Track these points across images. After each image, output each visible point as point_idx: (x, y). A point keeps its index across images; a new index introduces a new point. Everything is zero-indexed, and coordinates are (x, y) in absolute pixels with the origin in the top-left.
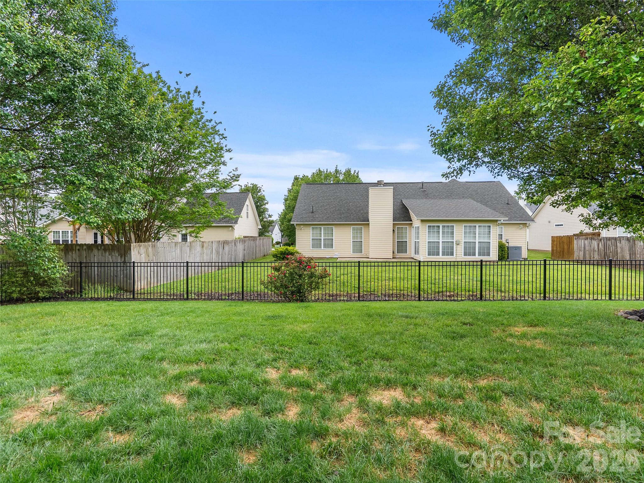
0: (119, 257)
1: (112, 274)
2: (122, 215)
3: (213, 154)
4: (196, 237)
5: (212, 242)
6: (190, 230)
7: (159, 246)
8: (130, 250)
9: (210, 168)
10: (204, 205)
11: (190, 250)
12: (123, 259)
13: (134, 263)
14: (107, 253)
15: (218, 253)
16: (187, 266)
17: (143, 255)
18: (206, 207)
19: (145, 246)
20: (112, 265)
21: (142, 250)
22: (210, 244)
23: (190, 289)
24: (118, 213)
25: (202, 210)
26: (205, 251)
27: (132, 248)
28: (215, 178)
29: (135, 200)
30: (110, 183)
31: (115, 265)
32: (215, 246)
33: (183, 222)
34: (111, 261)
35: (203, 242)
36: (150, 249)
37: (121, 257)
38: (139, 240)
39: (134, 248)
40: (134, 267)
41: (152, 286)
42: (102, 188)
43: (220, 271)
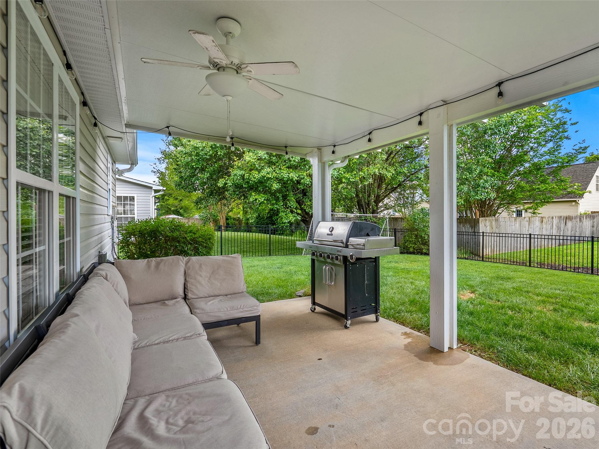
0: (470, 228)
1: (465, 241)
2: (478, 197)
3: (555, 130)
4: (534, 213)
5: (552, 218)
6: (526, 206)
7: (501, 220)
8: (479, 223)
9: (550, 145)
10: (543, 182)
11: (529, 224)
12: (473, 230)
13: (483, 233)
14: (462, 225)
15: (559, 228)
16: (530, 238)
17: (488, 228)
18: (547, 184)
19: (490, 221)
20: (465, 233)
21: (488, 223)
22: (550, 219)
23: (532, 259)
24: (475, 195)
25: (542, 187)
26: (544, 226)
27: (480, 221)
28: (556, 153)
29: (487, 185)
30: (470, 173)
31: (467, 233)
32: (555, 221)
33: (522, 199)
34: (464, 231)
35: (542, 218)
36: (494, 223)
37: (472, 228)
38: (482, 215)
39: (481, 221)
40: (483, 236)
41: (495, 253)
42: (465, 178)
43: (561, 247)
